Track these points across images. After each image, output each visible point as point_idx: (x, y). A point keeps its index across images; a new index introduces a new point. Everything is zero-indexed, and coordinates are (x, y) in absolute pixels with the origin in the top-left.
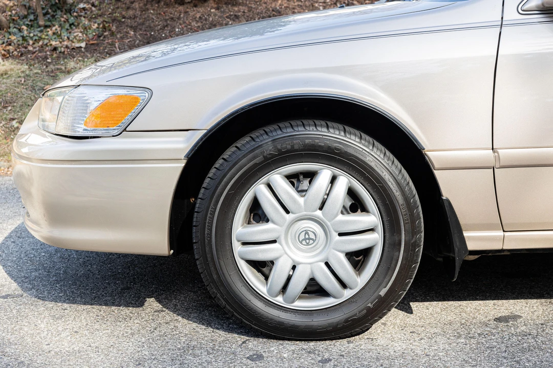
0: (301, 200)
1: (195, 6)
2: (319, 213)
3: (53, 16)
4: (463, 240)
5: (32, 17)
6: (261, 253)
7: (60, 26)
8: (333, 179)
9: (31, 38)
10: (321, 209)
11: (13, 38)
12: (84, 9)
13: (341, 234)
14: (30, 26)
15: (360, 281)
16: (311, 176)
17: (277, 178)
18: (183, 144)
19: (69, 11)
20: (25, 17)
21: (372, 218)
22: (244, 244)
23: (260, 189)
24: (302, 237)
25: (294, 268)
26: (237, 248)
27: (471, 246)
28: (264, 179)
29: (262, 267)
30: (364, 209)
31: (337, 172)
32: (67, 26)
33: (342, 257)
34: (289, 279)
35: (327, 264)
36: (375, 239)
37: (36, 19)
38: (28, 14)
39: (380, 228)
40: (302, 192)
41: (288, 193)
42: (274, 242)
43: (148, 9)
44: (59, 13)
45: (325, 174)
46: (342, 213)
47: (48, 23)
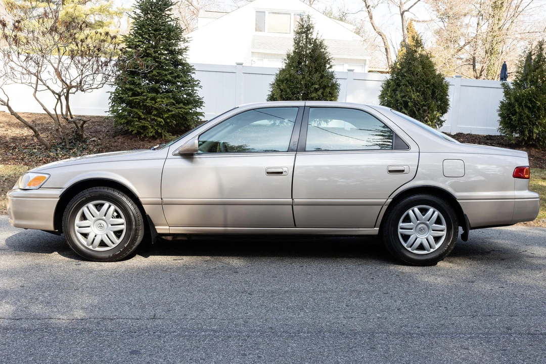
0: (98, 213)
1: (150, 142)
2: (104, 217)
3: (75, 144)
4: (155, 230)
5: (64, 144)
6: (85, 231)
7: (77, 149)
8: (110, 206)
9: (61, 154)
10: (105, 216)
11: (51, 154)
12: (94, 141)
13: (112, 225)
14: (62, 149)
15: (118, 241)
16: (102, 205)
17: (91, 205)
18: (59, 192)
19: (85, 142)
20: (61, 144)
21: (122, 220)
22: (80, 227)
23: (85, 209)
24: (99, 226)
25: (96, 236)
26: (77, 228)
27: (159, 231)
28: (86, 205)
29: (85, 235)
30: (121, 218)
31: (111, 204)
32: (81, 149)
33: (112, 233)
34: (94, 239)
35: (107, 235)
36: (123, 227)
37: (65, 145)
38: (62, 142)
39: (125, 224)
40: (99, 210)
41: (94, 210)
42: (89, 227)
43: (125, 143)
44: (78, 142)
45: (107, 205)
46: (112, 218)
47: (72, 147)
